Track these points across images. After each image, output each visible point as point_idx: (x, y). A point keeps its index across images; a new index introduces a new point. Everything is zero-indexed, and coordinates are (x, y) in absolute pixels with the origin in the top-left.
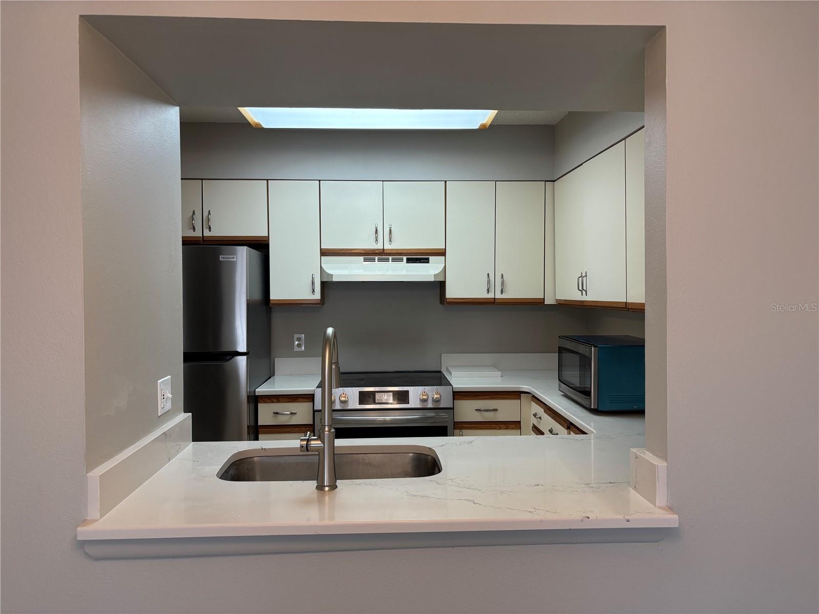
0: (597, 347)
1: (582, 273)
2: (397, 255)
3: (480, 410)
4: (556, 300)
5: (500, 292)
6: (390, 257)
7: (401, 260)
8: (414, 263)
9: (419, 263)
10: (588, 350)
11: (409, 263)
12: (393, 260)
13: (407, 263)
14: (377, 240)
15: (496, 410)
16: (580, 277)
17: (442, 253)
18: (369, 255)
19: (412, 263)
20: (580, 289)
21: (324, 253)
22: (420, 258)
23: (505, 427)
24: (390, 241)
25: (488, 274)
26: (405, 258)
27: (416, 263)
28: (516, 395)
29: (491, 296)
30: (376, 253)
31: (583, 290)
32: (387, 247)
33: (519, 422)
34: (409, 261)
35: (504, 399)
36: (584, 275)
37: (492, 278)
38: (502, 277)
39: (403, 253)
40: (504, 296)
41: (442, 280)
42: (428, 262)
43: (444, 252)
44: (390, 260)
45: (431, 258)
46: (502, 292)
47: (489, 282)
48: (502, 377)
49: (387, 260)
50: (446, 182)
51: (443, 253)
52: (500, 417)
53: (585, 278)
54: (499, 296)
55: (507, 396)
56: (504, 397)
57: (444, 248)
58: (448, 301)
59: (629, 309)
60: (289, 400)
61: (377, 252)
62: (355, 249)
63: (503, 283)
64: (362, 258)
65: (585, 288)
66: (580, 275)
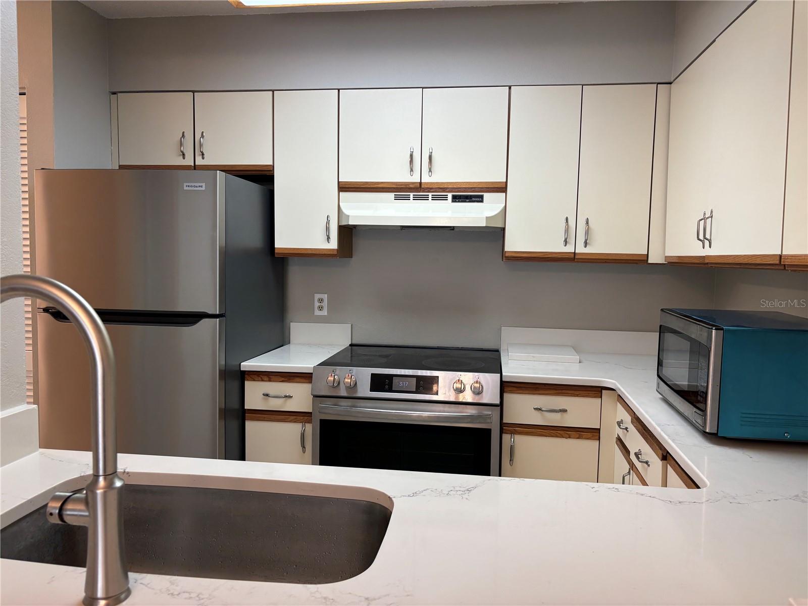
0: (722, 329)
1: (705, 214)
2: (438, 191)
3: (540, 409)
4: (666, 257)
5: (583, 244)
6: (430, 195)
7: (445, 198)
8: (462, 202)
9: (469, 202)
10: (705, 334)
11: (455, 201)
12: (435, 198)
13: (453, 201)
14: (412, 170)
15: (565, 411)
16: (702, 219)
17: (501, 188)
18: (401, 190)
19: (459, 202)
20: (701, 237)
21: (344, 188)
22: (471, 196)
23: (578, 436)
24: (430, 171)
25: (567, 218)
26: (450, 196)
27: (465, 202)
28: (596, 391)
29: (570, 249)
30: (411, 188)
31: (705, 239)
32: (426, 179)
33: (598, 430)
34: (456, 199)
35: (577, 396)
36: (708, 215)
37: (572, 223)
38: (587, 223)
39: (446, 188)
40: (589, 250)
41: (500, 225)
42: (482, 201)
43: (504, 186)
44: (430, 198)
45: (486, 196)
46: (586, 244)
47: (567, 231)
48: (580, 362)
49: (426, 198)
50: (510, 88)
51: (503, 188)
52: (570, 421)
53: (709, 221)
54: (581, 249)
55: (581, 392)
56: (577, 393)
57: (505, 181)
58: (507, 255)
59: (785, 265)
60: (283, 379)
61: (411, 186)
62: (382, 183)
63: (587, 232)
64: (392, 195)
65: (708, 236)
66: (702, 217)
